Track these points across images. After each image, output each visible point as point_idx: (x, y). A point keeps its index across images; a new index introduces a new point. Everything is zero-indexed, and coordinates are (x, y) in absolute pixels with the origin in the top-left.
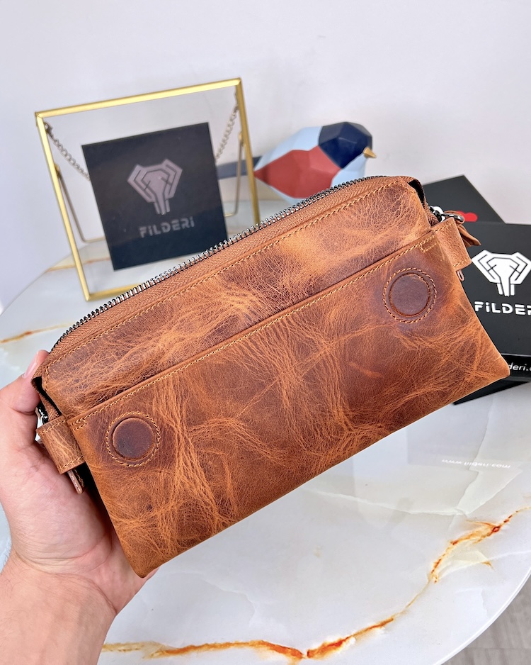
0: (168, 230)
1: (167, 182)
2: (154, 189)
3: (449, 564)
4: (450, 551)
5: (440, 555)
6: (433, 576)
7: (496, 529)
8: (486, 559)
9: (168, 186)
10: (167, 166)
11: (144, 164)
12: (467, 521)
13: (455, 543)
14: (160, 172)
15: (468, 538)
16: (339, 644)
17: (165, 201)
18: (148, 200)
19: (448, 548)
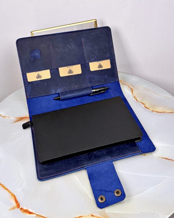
13: (92, 216)
16: (31, 213)
19: (89, 216)
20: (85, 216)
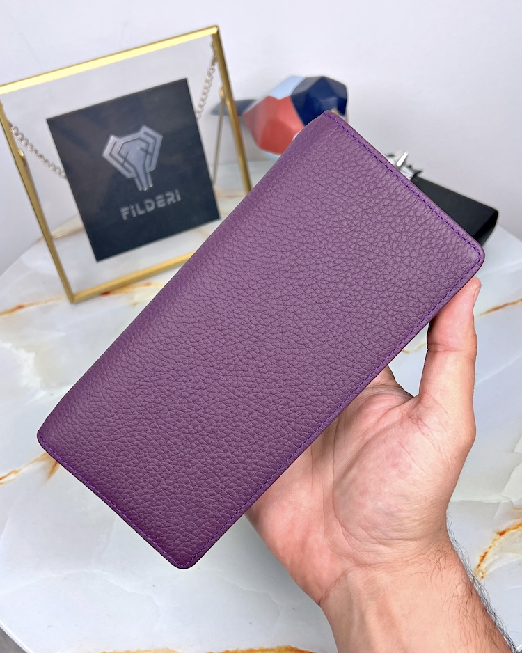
0: (152, 208)
1: (147, 152)
2: (133, 162)
3: (497, 557)
4: (497, 543)
5: (485, 548)
6: (480, 571)
9: (148, 157)
10: (146, 134)
11: (120, 134)
12: (515, 508)
13: (502, 534)
14: (139, 142)
15: (516, 528)
17: (146, 174)
18: (128, 175)
19: (495, 540)
20: (491, 547)
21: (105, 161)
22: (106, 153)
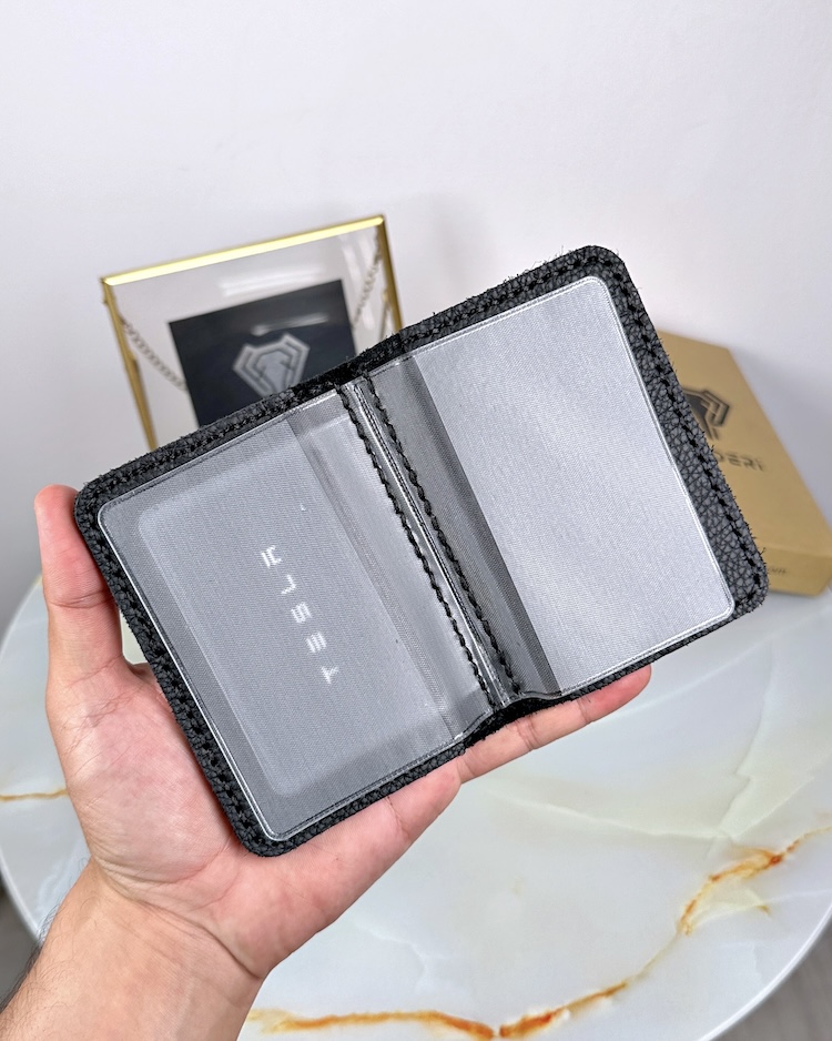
1: (288, 366)
2: (271, 378)
3: (709, 907)
4: (708, 891)
5: (693, 895)
6: (684, 924)
7: (776, 860)
8: (759, 902)
10: (288, 344)
11: (256, 345)
12: (733, 846)
13: (715, 878)
14: (278, 352)
15: (735, 871)
16: (547, 1019)
18: (263, 393)
19: (706, 886)
20: (700, 894)
21: (235, 375)
22: (238, 366)
